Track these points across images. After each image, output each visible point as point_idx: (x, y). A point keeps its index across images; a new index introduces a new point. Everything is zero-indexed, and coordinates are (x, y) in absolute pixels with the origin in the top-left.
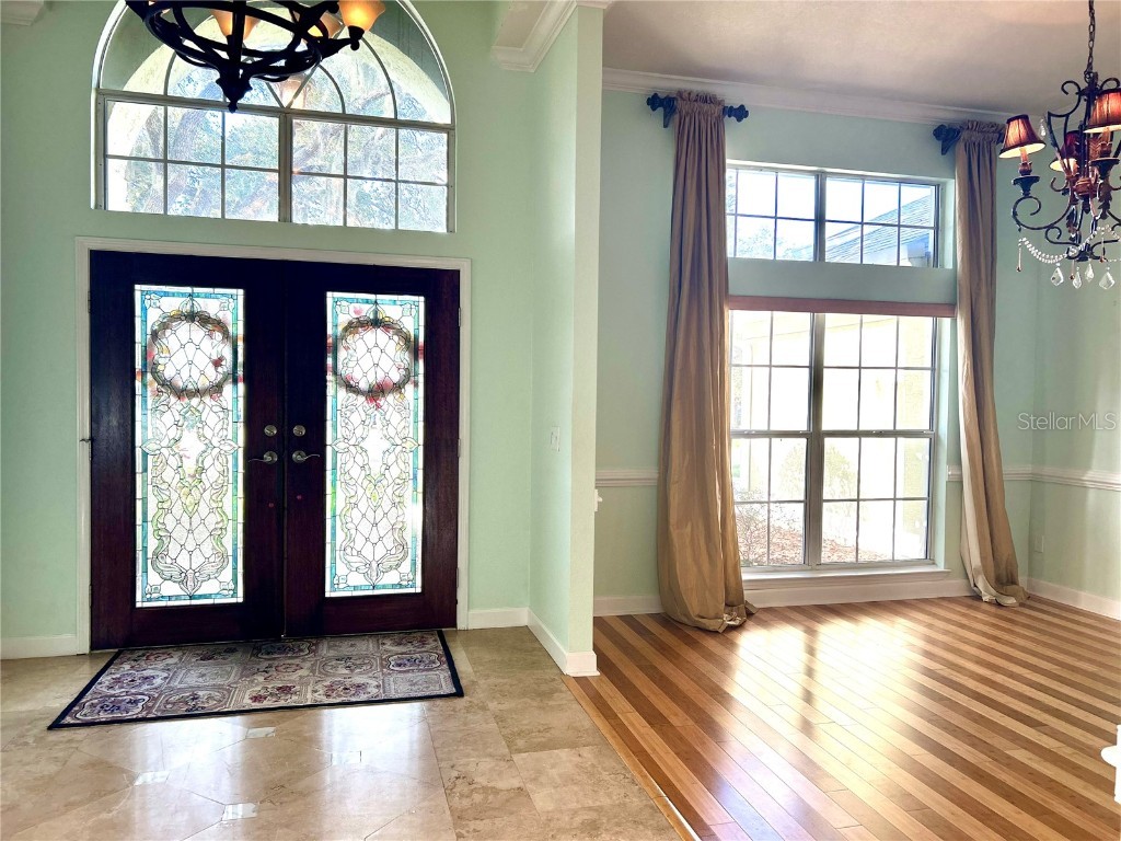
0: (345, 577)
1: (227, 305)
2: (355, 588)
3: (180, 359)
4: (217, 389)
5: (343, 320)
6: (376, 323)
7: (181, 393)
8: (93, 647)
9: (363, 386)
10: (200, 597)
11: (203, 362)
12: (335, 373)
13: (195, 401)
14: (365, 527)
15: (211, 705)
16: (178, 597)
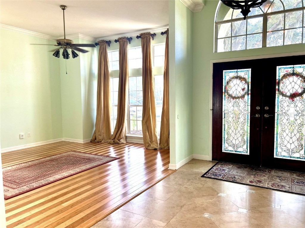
0: (281, 152)
1: (246, 73)
2: (284, 156)
3: (234, 89)
4: (243, 97)
5: (282, 74)
6: (293, 74)
7: (234, 98)
8: (213, 159)
9: (288, 94)
10: (238, 152)
11: (240, 89)
12: (278, 90)
13: (237, 100)
14: (288, 138)
15: (238, 181)
16: (232, 151)
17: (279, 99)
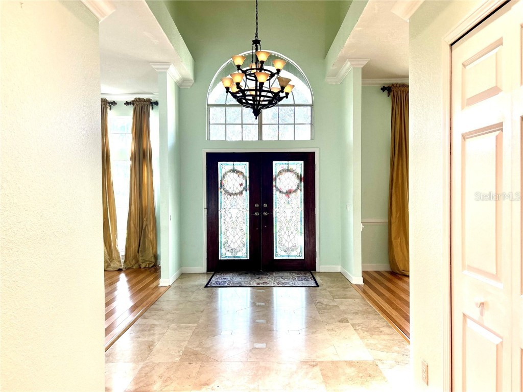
0: (280, 253)
1: (243, 167)
2: (283, 256)
3: (231, 184)
4: (241, 193)
5: (278, 170)
6: (288, 170)
7: (230, 194)
8: (207, 271)
9: (285, 191)
10: (237, 257)
11: (237, 185)
12: (276, 186)
13: (235, 196)
14: (286, 237)
16: (230, 257)
17: (276, 195)
